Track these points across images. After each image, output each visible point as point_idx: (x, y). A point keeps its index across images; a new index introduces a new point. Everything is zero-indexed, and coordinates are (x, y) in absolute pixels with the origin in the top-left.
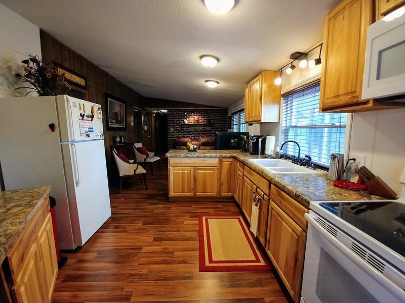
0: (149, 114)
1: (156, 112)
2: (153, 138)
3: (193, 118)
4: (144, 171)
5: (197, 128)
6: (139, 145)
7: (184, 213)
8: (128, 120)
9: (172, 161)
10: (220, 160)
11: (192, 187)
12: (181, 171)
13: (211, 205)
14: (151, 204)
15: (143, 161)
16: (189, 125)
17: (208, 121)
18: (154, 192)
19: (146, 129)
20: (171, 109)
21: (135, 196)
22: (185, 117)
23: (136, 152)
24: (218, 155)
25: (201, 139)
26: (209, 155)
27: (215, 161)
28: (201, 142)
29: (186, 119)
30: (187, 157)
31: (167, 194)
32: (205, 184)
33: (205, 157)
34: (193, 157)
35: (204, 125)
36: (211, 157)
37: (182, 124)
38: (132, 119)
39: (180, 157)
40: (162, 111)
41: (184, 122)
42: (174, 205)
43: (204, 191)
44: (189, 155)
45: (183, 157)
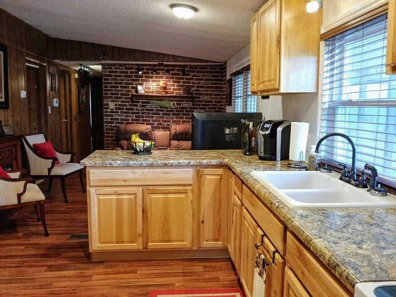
0: (64, 74)
1: (78, 68)
2: (75, 123)
3: (155, 84)
4: (41, 196)
5: (165, 103)
6: (37, 139)
7: (118, 287)
8: (12, 84)
9: (94, 176)
10: (198, 172)
11: (139, 230)
12: (114, 197)
13: (179, 268)
14: (50, 268)
15: (46, 173)
16: (148, 98)
17: (187, 90)
18: (63, 240)
19: (56, 105)
20: (109, 65)
21: (19, 250)
22: (138, 80)
23: (30, 153)
24: (192, 162)
25: (173, 127)
26: (175, 162)
27: (187, 175)
28: (173, 131)
29: (141, 84)
30: (128, 166)
31: (85, 246)
32: (166, 222)
33: (166, 165)
34: (141, 166)
35: (178, 98)
36: (179, 166)
37: (133, 95)
38: (22, 82)
39: (111, 166)
40: (91, 67)
41: (137, 91)
42: (100, 269)
43: (166, 238)
44: (132, 163)
45: (119, 167)
